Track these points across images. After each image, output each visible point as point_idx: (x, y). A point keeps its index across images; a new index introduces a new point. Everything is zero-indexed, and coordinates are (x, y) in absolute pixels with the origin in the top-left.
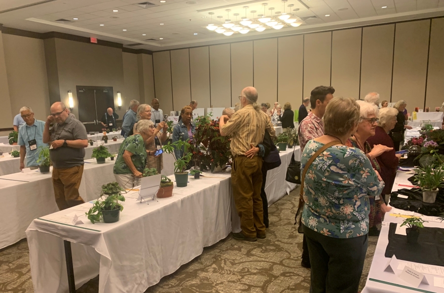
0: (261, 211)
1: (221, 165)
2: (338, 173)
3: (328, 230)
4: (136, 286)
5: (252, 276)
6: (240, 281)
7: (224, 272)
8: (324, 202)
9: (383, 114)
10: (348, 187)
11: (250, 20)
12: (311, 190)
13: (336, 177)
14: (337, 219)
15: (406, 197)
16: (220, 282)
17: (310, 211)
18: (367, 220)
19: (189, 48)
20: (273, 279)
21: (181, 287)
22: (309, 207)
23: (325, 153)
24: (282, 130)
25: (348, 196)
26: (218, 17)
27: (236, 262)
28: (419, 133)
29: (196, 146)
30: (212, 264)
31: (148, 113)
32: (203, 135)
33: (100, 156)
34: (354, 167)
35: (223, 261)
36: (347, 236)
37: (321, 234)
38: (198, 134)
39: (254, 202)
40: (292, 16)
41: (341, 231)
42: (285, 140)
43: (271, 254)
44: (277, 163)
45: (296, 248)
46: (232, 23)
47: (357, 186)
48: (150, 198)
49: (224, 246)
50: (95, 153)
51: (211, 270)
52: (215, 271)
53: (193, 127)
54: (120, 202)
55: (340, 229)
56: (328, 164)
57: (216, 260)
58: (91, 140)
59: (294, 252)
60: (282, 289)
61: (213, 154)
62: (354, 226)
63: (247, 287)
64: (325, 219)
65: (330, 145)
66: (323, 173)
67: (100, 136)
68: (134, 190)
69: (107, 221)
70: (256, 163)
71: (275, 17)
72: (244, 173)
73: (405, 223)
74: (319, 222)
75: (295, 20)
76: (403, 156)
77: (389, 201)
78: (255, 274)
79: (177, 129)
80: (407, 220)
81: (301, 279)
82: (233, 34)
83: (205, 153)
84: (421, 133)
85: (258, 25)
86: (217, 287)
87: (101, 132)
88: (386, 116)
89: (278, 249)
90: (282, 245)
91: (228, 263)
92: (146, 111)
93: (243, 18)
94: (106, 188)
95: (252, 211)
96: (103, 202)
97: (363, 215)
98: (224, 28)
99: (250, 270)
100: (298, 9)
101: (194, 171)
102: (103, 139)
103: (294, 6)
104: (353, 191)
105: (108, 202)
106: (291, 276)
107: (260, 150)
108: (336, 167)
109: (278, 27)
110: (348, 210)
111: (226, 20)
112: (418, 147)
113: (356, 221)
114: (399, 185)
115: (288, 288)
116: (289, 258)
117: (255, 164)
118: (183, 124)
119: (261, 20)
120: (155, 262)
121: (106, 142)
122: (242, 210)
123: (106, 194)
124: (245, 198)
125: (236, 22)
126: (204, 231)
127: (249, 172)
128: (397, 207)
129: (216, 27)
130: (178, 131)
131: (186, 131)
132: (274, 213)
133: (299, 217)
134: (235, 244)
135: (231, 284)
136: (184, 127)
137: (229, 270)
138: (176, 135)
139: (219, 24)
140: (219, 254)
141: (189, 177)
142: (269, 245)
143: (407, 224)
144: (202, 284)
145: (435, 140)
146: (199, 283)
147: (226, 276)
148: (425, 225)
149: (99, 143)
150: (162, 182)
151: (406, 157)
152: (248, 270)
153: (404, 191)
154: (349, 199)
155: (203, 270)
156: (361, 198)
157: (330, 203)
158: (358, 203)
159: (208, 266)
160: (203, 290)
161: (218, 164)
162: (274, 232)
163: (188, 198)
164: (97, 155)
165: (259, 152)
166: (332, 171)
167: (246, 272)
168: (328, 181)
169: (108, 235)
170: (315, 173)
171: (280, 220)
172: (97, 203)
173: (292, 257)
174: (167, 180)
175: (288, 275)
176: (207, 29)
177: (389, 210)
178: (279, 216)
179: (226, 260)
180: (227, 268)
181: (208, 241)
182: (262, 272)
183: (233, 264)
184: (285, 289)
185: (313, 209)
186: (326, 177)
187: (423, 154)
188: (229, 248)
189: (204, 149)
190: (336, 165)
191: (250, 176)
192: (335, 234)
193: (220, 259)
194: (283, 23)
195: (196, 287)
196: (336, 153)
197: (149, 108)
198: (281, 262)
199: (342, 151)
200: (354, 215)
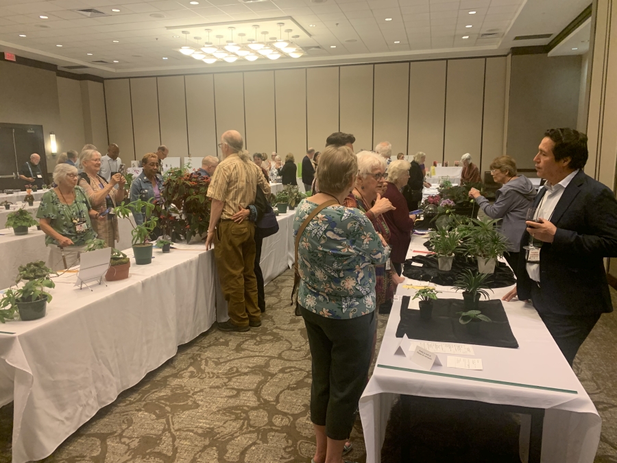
0: (255, 291)
1: (200, 233)
2: (335, 240)
3: (328, 310)
4: (80, 409)
5: (242, 377)
6: (227, 386)
7: (204, 376)
8: (322, 276)
9: (395, 167)
10: (348, 256)
11: (238, 45)
12: (306, 262)
13: (333, 245)
14: (337, 296)
15: (421, 265)
16: (199, 389)
17: (307, 287)
18: (374, 295)
19: (157, 76)
20: (270, 377)
21: (144, 403)
22: (306, 283)
23: (319, 215)
24: (283, 187)
25: (348, 267)
26: (195, 38)
27: (221, 360)
28: (437, 190)
29: (166, 208)
30: (189, 367)
31: (95, 162)
32: (174, 192)
33: (19, 224)
34: (354, 231)
35: (203, 361)
36: (351, 316)
37: (321, 316)
38: (167, 192)
39: (246, 280)
40: (291, 44)
41: (344, 311)
42: (285, 200)
43: (268, 345)
44: (273, 228)
45: (299, 335)
46: (214, 47)
47: (358, 255)
48: (95, 282)
49: (206, 341)
50: (12, 220)
51: (187, 374)
52: (192, 376)
53: (160, 182)
54: (46, 289)
55: (342, 308)
56: (323, 229)
57: (194, 361)
58: (6, 202)
59: (296, 341)
60: (280, 390)
61: (188, 218)
62: (358, 303)
63: (235, 392)
64: (324, 297)
65: (325, 205)
66: (319, 241)
67: (21, 196)
68: (70, 271)
69: (25, 318)
70: (246, 228)
71: (270, 44)
72: (231, 243)
73: (418, 295)
74: (318, 301)
75: (294, 49)
76: (419, 218)
77: (403, 271)
78: (246, 374)
79: (137, 184)
80: (420, 291)
81: (305, 374)
82: (217, 62)
83: (178, 217)
84: (439, 191)
85: (248, 52)
86: (195, 396)
87: (24, 190)
88: (397, 171)
89: (277, 338)
90: (281, 333)
91: (210, 363)
92: (93, 160)
93: (227, 42)
94: (25, 269)
95: (243, 292)
96: (19, 291)
97: (367, 289)
98: (204, 53)
99: (240, 370)
100: (298, 36)
101: (162, 242)
102: (26, 200)
103: (293, 32)
104: (354, 260)
105: (27, 289)
106: (292, 371)
107: (251, 213)
108: (332, 233)
109: (274, 57)
110: (350, 284)
111: (207, 43)
112: (434, 207)
113: (360, 297)
114: (414, 251)
115: (288, 388)
116: (290, 349)
117: (245, 230)
118: (145, 178)
119: (253, 46)
120: (106, 372)
121: (31, 204)
122: (230, 292)
123: (25, 278)
124: (233, 276)
125: (219, 46)
126: (178, 323)
127: (238, 241)
128: (410, 277)
129: (192, 51)
130: (139, 188)
131: (150, 187)
132: (272, 292)
133: (295, 295)
134: (221, 338)
135: (214, 390)
136: (147, 182)
137: (212, 373)
138: (137, 194)
139: (196, 47)
140: (199, 352)
141: (154, 250)
142: (265, 334)
143: (420, 296)
144: (174, 395)
145: (452, 198)
146: (170, 394)
147: (207, 380)
148: (439, 296)
149: (19, 206)
150: (113, 259)
151: (422, 219)
152: (237, 369)
153: (419, 259)
154: (350, 270)
155: (175, 376)
156: (364, 268)
157: (329, 277)
158: (361, 275)
159: (183, 370)
160: (175, 403)
161: (197, 232)
162: (271, 317)
163: (152, 278)
164: (15, 223)
165: (250, 216)
166: (329, 238)
167: (234, 373)
168: (325, 250)
169: (27, 339)
170: (310, 242)
171: (280, 301)
172: (10, 292)
173: (293, 348)
174: (121, 256)
175: (288, 370)
176: (180, 53)
177: (401, 282)
178: (279, 296)
179: (208, 359)
180: (210, 370)
181: (183, 337)
182: (255, 370)
183: (217, 364)
184: (284, 390)
185: (310, 286)
186: (322, 245)
187: (440, 215)
188: (212, 343)
189: (176, 212)
190: (333, 231)
191: (239, 246)
192: (337, 314)
193: (199, 359)
194: (280, 52)
195: (166, 400)
196: (332, 215)
197: (97, 155)
198: (280, 354)
199: (338, 212)
200: (357, 289)
